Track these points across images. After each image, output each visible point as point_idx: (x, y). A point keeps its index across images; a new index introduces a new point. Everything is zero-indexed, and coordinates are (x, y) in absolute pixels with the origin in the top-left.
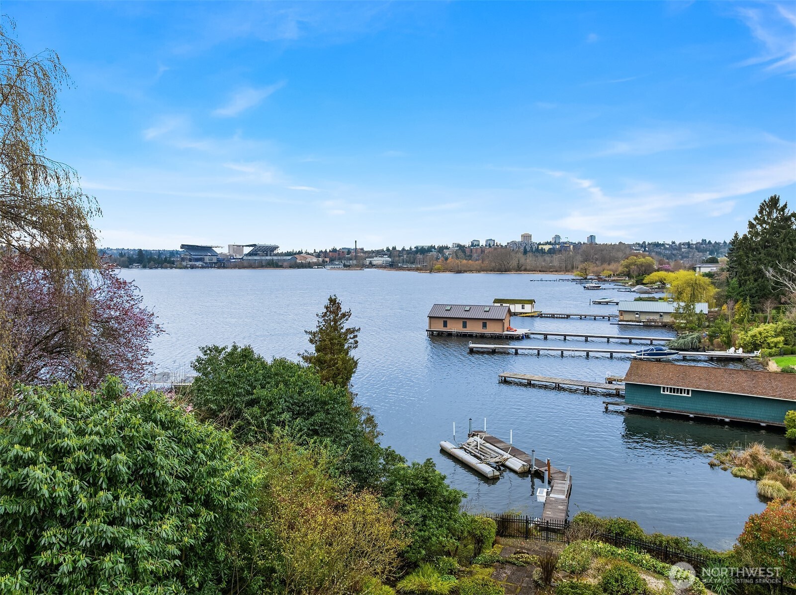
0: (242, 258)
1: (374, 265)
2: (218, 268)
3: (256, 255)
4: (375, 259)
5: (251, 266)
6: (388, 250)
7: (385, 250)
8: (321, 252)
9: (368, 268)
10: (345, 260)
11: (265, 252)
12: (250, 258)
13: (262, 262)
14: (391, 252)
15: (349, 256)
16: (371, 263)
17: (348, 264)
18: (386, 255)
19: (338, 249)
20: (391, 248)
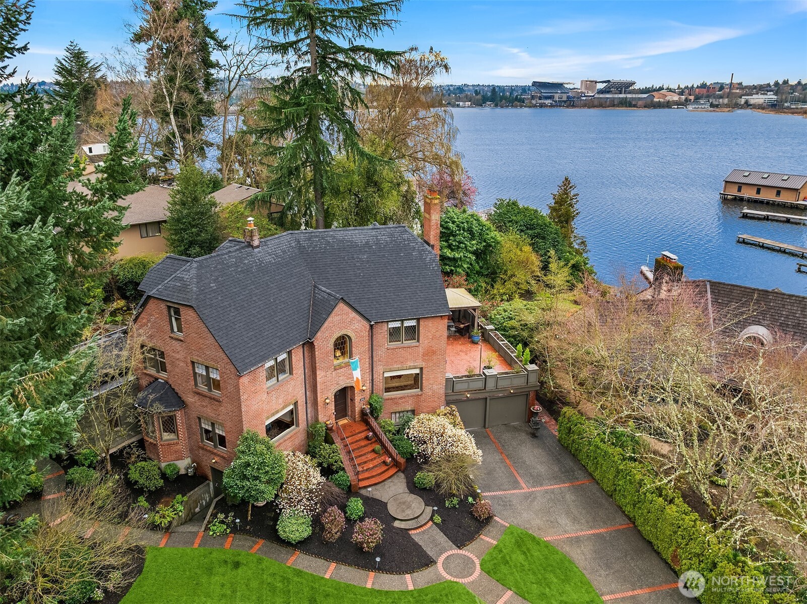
0: (593, 96)
1: (751, 105)
2: (567, 107)
3: (608, 92)
4: (754, 96)
5: (601, 105)
6: (777, 84)
7: (772, 83)
8: (687, 87)
9: (741, 108)
10: (714, 98)
11: (619, 89)
12: (601, 96)
13: (613, 101)
14: (778, 88)
15: (721, 92)
16: (746, 102)
17: (717, 103)
18: (770, 91)
19: (708, 84)
20: (781, 82)
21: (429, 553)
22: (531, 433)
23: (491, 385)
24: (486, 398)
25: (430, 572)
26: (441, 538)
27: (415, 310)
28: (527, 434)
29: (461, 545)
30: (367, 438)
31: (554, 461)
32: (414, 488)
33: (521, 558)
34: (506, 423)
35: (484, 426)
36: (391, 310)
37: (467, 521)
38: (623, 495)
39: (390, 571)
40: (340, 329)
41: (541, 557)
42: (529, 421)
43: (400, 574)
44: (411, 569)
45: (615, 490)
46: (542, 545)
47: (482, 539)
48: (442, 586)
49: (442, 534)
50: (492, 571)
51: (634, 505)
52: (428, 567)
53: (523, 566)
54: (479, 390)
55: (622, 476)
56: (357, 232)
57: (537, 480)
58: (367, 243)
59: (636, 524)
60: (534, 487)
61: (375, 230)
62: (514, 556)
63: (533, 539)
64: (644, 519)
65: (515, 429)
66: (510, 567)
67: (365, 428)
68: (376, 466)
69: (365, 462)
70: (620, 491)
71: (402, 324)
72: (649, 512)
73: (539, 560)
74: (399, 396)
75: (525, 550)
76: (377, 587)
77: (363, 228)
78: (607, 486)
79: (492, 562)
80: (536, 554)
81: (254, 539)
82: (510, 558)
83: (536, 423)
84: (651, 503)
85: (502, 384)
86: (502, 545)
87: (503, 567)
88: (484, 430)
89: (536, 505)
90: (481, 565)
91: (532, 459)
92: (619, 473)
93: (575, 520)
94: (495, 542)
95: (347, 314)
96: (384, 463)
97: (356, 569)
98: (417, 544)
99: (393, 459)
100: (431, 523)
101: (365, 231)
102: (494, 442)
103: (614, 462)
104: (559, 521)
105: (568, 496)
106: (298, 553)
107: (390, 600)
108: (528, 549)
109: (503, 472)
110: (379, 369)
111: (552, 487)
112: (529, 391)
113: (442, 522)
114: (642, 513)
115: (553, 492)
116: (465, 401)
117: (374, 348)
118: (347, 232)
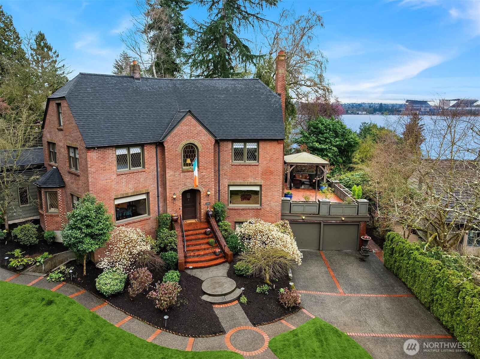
0: (448, 109)
2: (430, 115)
3: (459, 106)
11: (466, 104)
12: (453, 108)
21: (222, 324)
22: (360, 258)
23: (324, 211)
24: (320, 223)
25: (215, 340)
26: (241, 314)
27: (255, 134)
28: (356, 258)
29: (257, 324)
30: (205, 233)
31: (376, 277)
32: (233, 274)
33: (316, 345)
34: (339, 249)
35: (319, 249)
36: (235, 132)
37: (272, 306)
38: (440, 304)
39: (177, 332)
40: (189, 138)
41: (339, 348)
42: (360, 250)
43: (185, 336)
44: (197, 333)
45: (433, 300)
46: (343, 338)
47: (282, 323)
48: (220, 354)
49: (243, 312)
50: (279, 350)
51: (452, 313)
52: (216, 335)
53: (315, 352)
54: (313, 214)
55: (440, 285)
56: (220, 81)
57: (356, 289)
58: (226, 88)
59: (455, 334)
60: (351, 293)
61: (235, 81)
62: (308, 342)
63: (336, 332)
64: (463, 327)
65: (347, 254)
66: (300, 350)
67: (207, 226)
68: (207, 254)
69: (198, 250)
70: (437, 300)
71: (245, 146)
72: (469, 318)
73: (336, 349)
74: (241, 208)
75: (323, 339)
76: (156, 342)
77: (225, 79)
78: (425, 298)
79: (283, 343)
80: (334, 344)
81: (79, 288)
82: (304, 342)
83: (366, 251)
84: (471, 307)
85: (334, 212)
86: (299, 331)
87: (292, 348)
88: (318, 252)
89: (348, 306)
90: (270, 343)
91: (356, 274)
92: (437, 282)
93: (385, 323)
94: (294, 328)
95: (194, 126)
96: (215, 253)
97: (146, 325)
98: (216, 316)
99: (223, 251)
100: (237, 302)
101: (227, 81)
102: (324, 260)
103: (431, 271)
104: (369, 321)
105: (383, 304)
106: (106, 304)
107: (161, 356)
108: (326, 339)
109: (324, 279)
110: (225, 182)
111: (369, 295)
112: (360, 222)
113: (247, 303)
114: (461, 320)
115: (368, 299)
116: (300, 223)
117: (221, 163)
118: (213, 81)
